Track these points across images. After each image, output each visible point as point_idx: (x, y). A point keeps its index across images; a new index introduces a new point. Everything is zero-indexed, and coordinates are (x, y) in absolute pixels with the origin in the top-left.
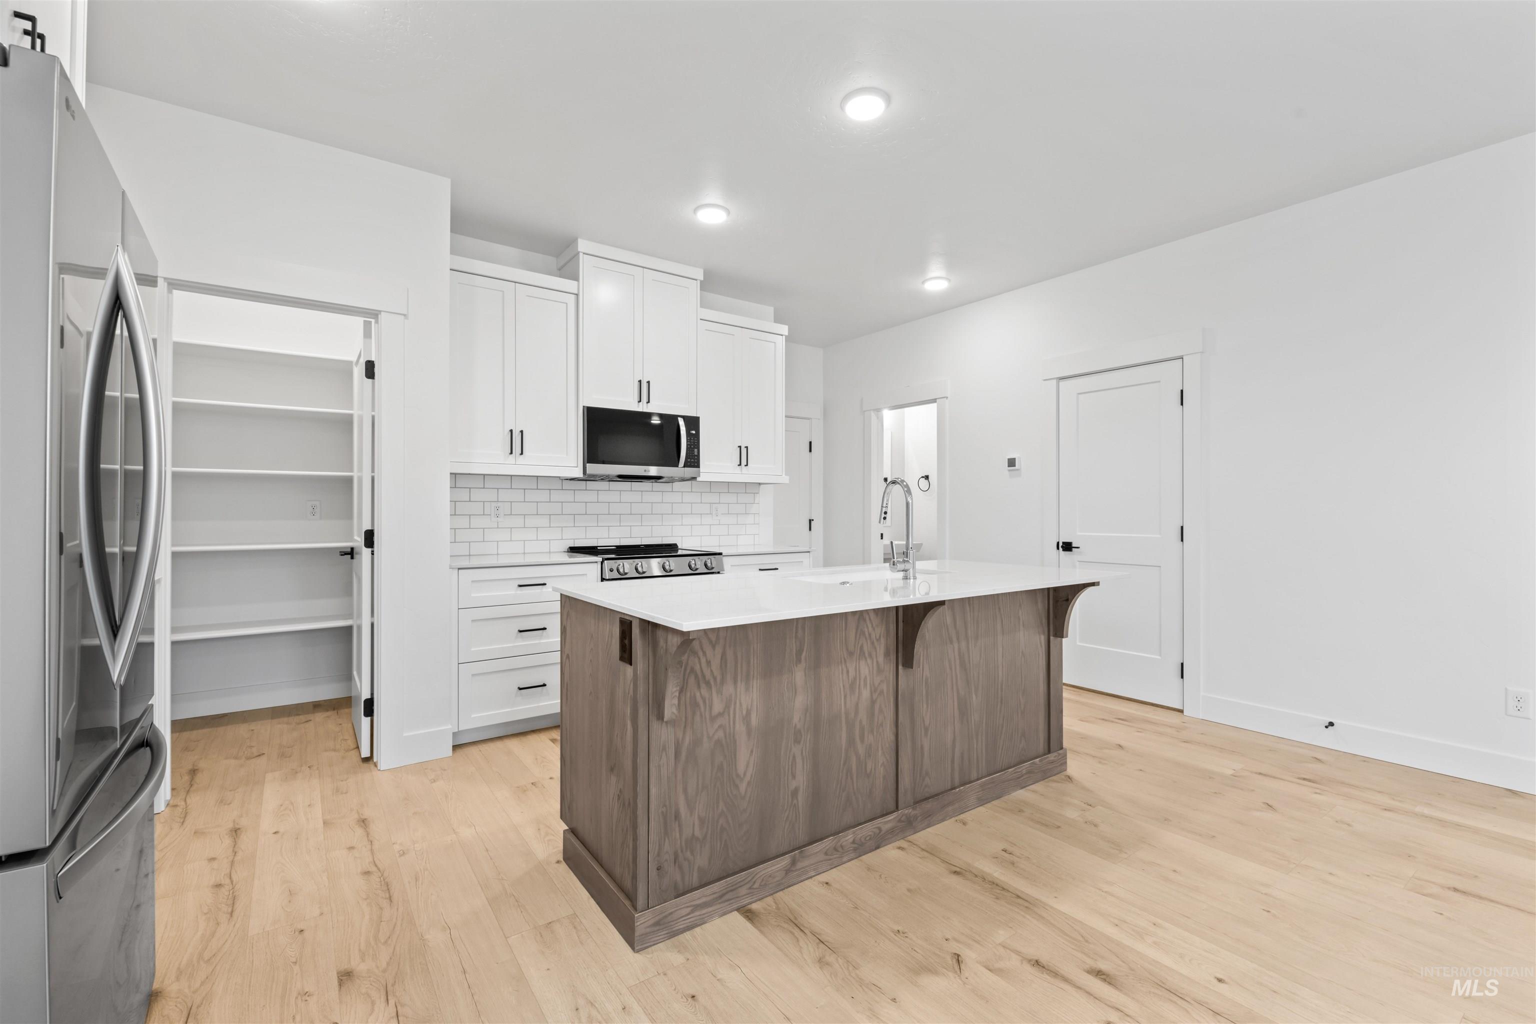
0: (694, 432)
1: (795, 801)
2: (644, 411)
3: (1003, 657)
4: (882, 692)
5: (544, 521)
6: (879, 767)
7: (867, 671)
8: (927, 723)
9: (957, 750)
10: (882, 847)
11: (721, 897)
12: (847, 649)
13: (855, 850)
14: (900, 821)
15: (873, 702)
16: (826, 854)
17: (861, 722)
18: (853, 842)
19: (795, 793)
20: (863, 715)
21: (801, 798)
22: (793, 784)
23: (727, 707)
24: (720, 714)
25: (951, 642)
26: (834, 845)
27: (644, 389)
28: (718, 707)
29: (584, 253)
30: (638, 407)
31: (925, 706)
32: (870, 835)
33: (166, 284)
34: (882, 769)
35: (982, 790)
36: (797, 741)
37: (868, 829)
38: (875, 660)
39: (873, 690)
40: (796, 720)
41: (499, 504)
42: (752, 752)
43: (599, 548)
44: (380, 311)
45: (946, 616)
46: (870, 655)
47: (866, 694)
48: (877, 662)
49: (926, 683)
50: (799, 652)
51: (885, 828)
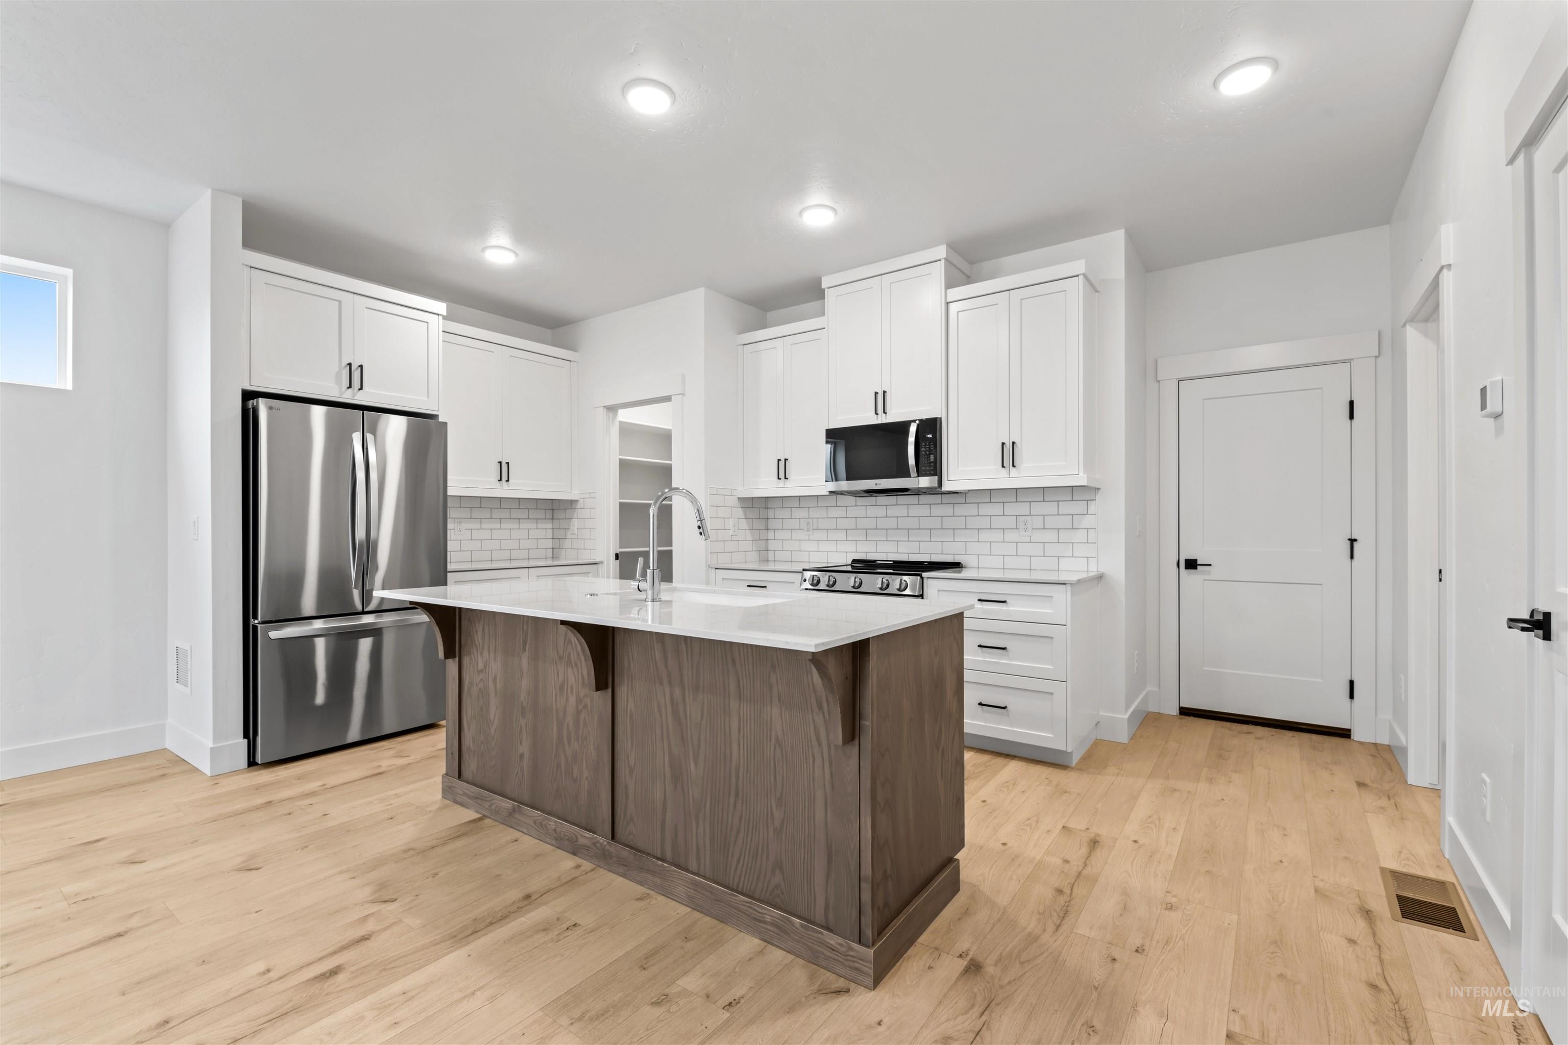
0: (930, 436)
1: (522, 764)
2: (883, 422)
3: (739, 731)
4: (586, 706)
5: (841, 535)
6: (584, 779)
7: (573, 680)
8: (632, 762)
9: (669, 815)
10: (578, 856)
11: (476, 798)
12: (558, 653)
13: (556, 839)
14: (594, 844)
15: (578, 712)
16: (535, 822)
17: (568, 725)
18: (555, 830)
19: (522, 756)
20: (570, 719)
21: (526, 762)
22: (521, 751)
23: (485, 667)
24: (481, 671)
25: (661, 684)
26: (540, 821)
27: (881, 400)
28: (481, 666)
29: (829, 288)
30: (877, 419)
31: (629, 743)
32: (569, 837)
33: (605, 410)
34: (586, 782)
35: (694, 890)
36: (523, 715)
37: (568, 829)
38: (580, 671)
39: (579, 701)
40: (523, 696)
41: (810, 520)
42: (497, 707)
43: (878, 562)
44: (671, 396)
45: (654, 649)
46: (576, 665)
47: (572, 700)
48: (582, 674)
49: (631, 717)
50: (525, 643)
51: (582, 841)
